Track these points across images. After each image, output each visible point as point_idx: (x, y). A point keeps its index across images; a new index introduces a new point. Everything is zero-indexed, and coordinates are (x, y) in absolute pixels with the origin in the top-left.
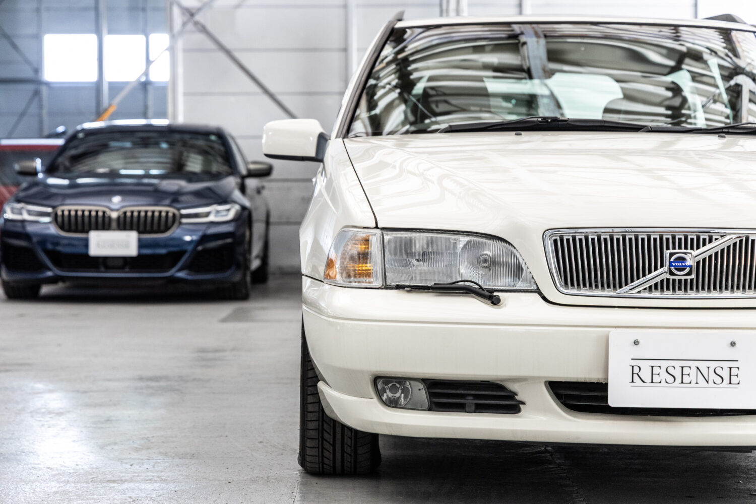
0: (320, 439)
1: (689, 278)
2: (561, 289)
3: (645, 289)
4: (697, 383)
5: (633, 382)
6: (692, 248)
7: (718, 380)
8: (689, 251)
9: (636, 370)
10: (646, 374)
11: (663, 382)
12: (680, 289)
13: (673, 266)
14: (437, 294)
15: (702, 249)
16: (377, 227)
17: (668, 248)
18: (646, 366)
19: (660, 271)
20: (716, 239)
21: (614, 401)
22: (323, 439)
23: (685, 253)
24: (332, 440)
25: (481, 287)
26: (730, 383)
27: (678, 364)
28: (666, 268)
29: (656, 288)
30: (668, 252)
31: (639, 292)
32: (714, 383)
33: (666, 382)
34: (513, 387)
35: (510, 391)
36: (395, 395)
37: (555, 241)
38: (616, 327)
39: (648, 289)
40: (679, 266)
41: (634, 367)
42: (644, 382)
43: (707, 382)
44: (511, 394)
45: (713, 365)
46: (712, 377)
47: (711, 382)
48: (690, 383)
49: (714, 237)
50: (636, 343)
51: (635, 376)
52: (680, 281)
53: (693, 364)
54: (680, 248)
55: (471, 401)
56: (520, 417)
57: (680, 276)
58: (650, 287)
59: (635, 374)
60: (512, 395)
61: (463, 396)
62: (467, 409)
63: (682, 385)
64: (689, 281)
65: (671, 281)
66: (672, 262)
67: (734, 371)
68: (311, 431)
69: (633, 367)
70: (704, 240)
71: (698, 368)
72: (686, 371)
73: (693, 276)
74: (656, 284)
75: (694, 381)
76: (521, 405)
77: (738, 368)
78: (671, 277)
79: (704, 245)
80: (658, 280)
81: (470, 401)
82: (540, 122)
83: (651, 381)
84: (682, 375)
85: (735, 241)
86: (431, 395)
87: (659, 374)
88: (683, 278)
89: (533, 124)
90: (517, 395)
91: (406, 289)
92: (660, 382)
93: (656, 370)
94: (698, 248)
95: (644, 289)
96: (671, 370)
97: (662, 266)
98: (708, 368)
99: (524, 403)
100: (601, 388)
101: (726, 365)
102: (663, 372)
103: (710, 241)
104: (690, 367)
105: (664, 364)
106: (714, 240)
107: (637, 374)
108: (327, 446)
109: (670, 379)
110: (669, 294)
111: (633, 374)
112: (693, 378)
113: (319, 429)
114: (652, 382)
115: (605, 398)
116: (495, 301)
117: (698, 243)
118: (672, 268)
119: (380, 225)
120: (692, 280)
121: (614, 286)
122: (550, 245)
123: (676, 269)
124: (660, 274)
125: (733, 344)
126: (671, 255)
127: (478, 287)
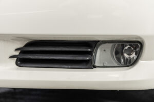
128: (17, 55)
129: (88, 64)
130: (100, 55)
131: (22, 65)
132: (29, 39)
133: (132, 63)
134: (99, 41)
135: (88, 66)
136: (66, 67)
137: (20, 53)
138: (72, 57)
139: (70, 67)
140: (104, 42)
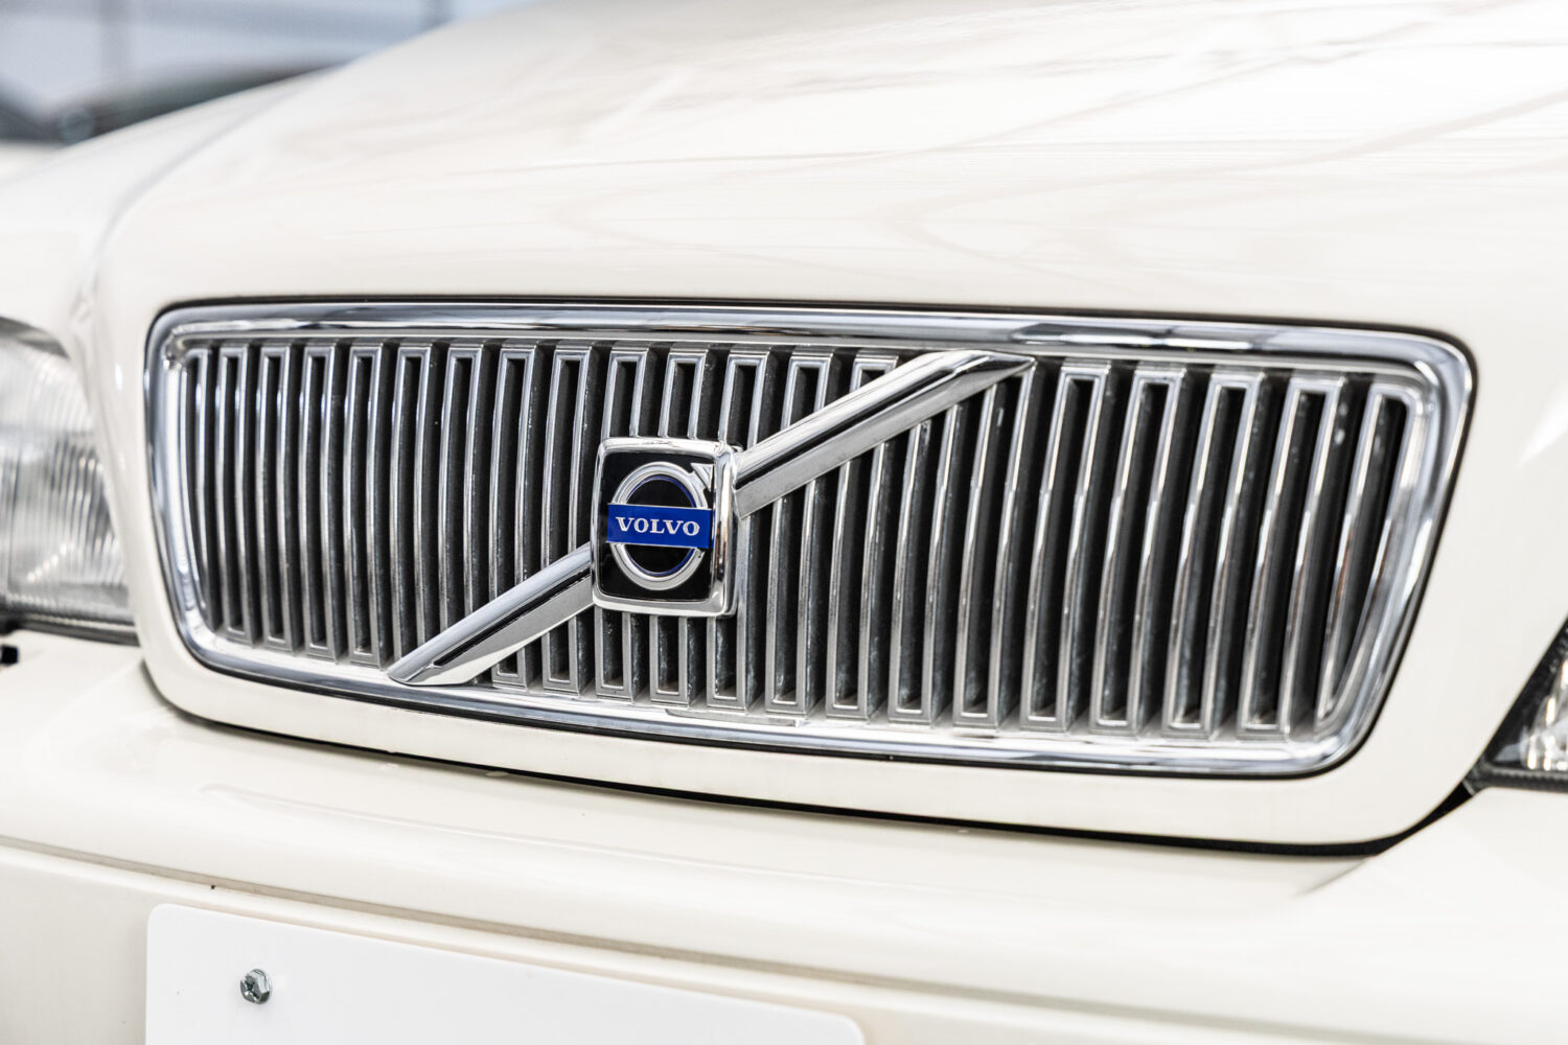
1: (709, 609)
2: (197, 633)
3: (510, 664)
6: (735, 429)
8: (720, 445)
12: (670, 678)
13: (621, 537)
15: (789, 434)
19: (571, 561)
20: (872, 375)
23: (695, 461)
28: (591, 550)
29: (561, 662)
31: (485, 678)
37: (192, 373)
39: (522, 663)
40: (648, 536)
49: (862, 363)
52: (667, 627)
54: (677, 425)
57: (663, 597)
58: (533, 653)
64: (713, 629)
65: (625, 628)
66: (620, 510)
70: (810, 376)
74: (560, 640)
79: (803, 405)
80: (564, 609)
85: (972, 387)
88: (681, 610)
103: (841, 386)
106: (857, 376)
117: (775, 393)
118: (620, 550)
121: (387, 634)
122: (172, 385)
123: (635, 554)
124: (568, 579)
126: (616, 468)
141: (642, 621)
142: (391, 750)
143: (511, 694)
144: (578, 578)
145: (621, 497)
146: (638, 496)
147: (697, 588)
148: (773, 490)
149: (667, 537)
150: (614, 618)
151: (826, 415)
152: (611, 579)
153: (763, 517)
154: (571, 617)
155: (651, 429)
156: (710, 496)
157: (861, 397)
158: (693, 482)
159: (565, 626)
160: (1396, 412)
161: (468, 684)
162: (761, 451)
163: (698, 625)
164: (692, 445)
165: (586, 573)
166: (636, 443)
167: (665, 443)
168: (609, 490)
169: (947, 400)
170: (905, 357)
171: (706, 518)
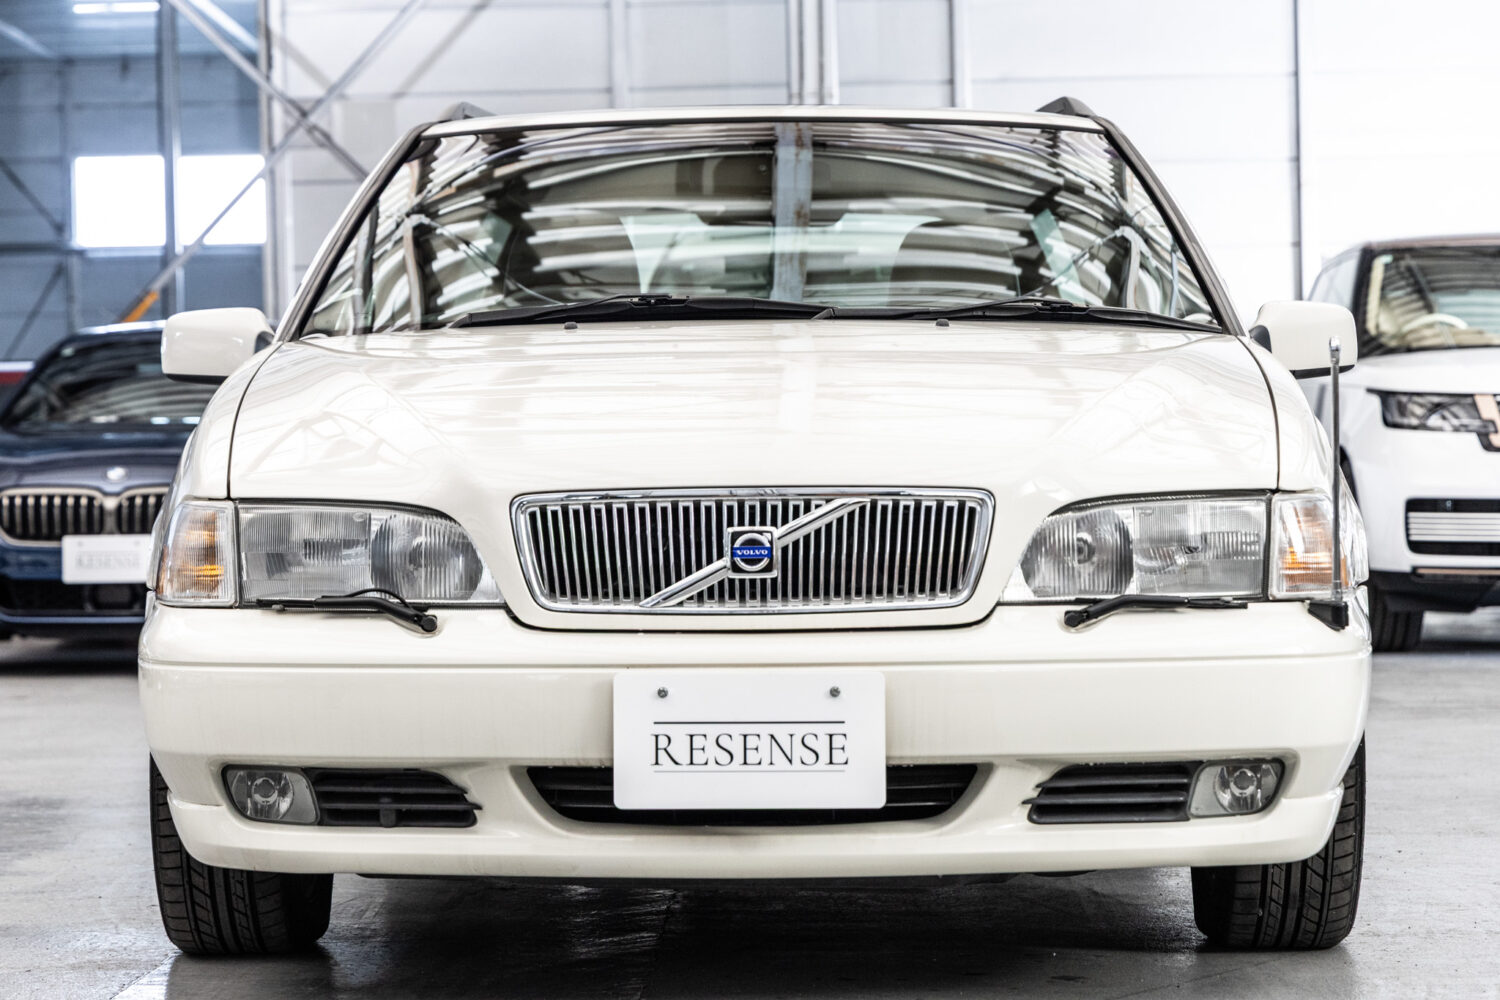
0: (187, 887)
1: (768, 576)
2: (543, 600)
3: (691, 598)
4: (771, 763)
5: (657, 763)
6: (774, 523)
7: (810, 757)
8: (768, 528)
9: (663, 742)
10: (680, 750)
11: (712, 762)
12: (753, 596)
13: (738, 556)
14: (328, 615)
15: (792, 524)
16: (229, 498)
17: (730, 524)
18: (679, 735)
19: (717, 564)
20: (817, 506)
21: (623, 800)
22: (192, 886)
23: (761, 533)
24: (207, 887)
25: (403, 602)
26: (831, 763)
27: (737, 731)
28: (726, 561)
29: (711, 596)
30: (731, 530)
31: (681, 604)
32: (803, 763)
33: (717, 763)
34: (461, 778)
35: (457, 787)
36: (268, 799)
37: (533, 516)
38: (628, 666)
39: (696, 599)
40: (749, 555)
41: (660, 738)
42: (676, 763)
43: (790, 761)
44: (459, 792)
45: (799, 731)
46: (799, 752)
47: (797, 761)
48: (760, 763)
49: (814, 503)
50: (662, 693)
51: (662, 753)
52: (753, 582)
53: (765, 730)
54: (752, 523)
55: (388, 806)
56: (475, 832)
57: (752, 573)
58: (700, 595)
59: (661, 749)
60: (459, 794)
61: (375, 797)
62: (382, 820)
63: (745, 767)
64: (769, 582)
65: (737, 583)
66: (737, 549)
67: (838, 742)
68: (169, 872)
69: (657, 736)
70: (796, 508)
71: (772, 736)
72: (752, 742)
73: (776, 573)
74: (711, 589)
75: (767, 760)
76: (476, 812)
77: (845, 735)
78: (737, 576)
79: (796, 515)
80: (714, 581)
81: (386, 806)
82: (635, 304)
83: (689, 762)
84: (745, 749)
85: (850, 509)
86: (321, 797)
87: (703, 749)
88: (758, 577)
89: (620, 309)
90: (466, 793)
91: (274, 606)
92: (706, 763)
93: (698, 742)
94: (785, 521)
95: (688, 599)
96: (724, 741)
97: (720, 556)
98: (791, 736)
99: (479, 808)
100: (601, 777)
101: (823, 731)
102: (710, 744)
103: (807, 509)
104: (758, 736)
105: (713, 731)
106: (813, 507)
107: (665, 750)
108: (199, 898)
109: (724, 758)
110: (732, 606)
111: (657, 749)
112: (764, 754)
113: (181, 867)
114: (692, 763)
115: (609, 796)
116: (429, 627)
117: (785, 512)
118: (738, 560)
119: (233, 495)
120: (774, 581)
121: (637, 594)
122: (523, 521)
123: (743, 560)
124: (717, 569)
125: (835, 693)
126: (735, 536)
127: (398, 601)
128: (1033, 799)
129: (1177, 811)
130: (1204, 788)
131: (1043, 820)
132: (1063, 763)
133: (1254, 809)
134: (1200, 763)
135: (1178, 816)
136: (1136, 819)
137: (1038, 796)
138: (1153, 796)
139: (1143, 819)
140: (1212, 763)
141: (742, 582)
142: (641, 628)
143: (693, 607)
144: (721, 569)
145: (737, 544)
146: (744, 544)
147: (768, 568)
148: (789, 540)
149: (756, 555)
150: (732, 581)
151: (803, 519)
152: (736, 568)
153: (785, 550)
154: (715, 582)
155: (741, 523)
156: (771, 542)
157: (815, 513)
158: (765, 539)
159: (713, 586)
160: (972, 511)
161: (674, 606)
162: (782, 530)
163: (763, 581)
164: (758, 528)
165: (725, 567)
166: (737, 529)
167: (747, 528)
168: (733, 541)
169: (844, 512)
170: (828, 501)
171: (771, 550)
